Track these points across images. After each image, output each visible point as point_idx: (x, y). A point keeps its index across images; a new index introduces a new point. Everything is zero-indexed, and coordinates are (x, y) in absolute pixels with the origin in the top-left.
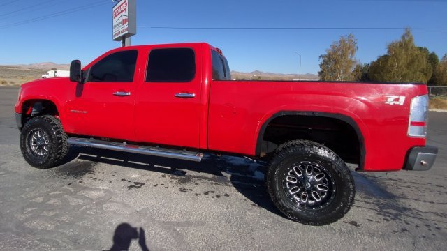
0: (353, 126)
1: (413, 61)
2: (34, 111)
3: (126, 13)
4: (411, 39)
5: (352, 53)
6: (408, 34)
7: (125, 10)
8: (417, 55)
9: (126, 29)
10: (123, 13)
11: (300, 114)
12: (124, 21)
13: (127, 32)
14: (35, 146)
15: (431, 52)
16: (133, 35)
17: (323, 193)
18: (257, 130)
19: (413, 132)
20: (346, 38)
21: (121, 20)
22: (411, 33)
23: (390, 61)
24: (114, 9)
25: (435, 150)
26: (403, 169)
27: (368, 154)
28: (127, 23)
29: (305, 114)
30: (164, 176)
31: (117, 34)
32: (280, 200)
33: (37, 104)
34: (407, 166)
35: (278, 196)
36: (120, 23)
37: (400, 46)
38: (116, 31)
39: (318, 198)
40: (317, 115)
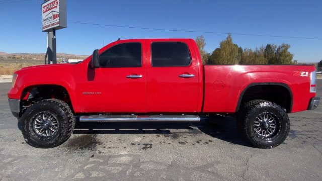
0: (288, 89)
1: (232, 52)
2: (30, 96)
3: (57, 10)
4: (231, 40)
5: (203, 46)
6: (229, 37)
7: (56, 7)
8: (234, 49)
9: (58, 23)
10: (54, 9)
11: (262, 84)
12: (55, 16)
13: (58, 25)
14: (39, 129)
15: (239, 47)
16: (64, 28)
17: (273, 129)
18: (238, 96)
19: (312, 90)
20: (199, 38)
21: (51, 15)
22: (231, 37)
23: (222, 52)
24: (43, 5)
25: (319, 99)
26: (307, 109)
27: (294, 104)
28: (58, 18)
29: (265, 84)
30: (159, 136)
31: (46, 27)
32: (253, 137)
33: (34, 89)
34: (309, 108)
35: (252, 135)
36: (51, 17)
37: (226, 43)
38: (45, 24)
39: (271, 132)
40: (271, 84)
